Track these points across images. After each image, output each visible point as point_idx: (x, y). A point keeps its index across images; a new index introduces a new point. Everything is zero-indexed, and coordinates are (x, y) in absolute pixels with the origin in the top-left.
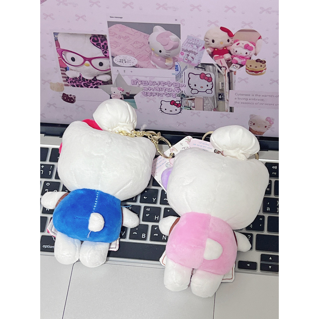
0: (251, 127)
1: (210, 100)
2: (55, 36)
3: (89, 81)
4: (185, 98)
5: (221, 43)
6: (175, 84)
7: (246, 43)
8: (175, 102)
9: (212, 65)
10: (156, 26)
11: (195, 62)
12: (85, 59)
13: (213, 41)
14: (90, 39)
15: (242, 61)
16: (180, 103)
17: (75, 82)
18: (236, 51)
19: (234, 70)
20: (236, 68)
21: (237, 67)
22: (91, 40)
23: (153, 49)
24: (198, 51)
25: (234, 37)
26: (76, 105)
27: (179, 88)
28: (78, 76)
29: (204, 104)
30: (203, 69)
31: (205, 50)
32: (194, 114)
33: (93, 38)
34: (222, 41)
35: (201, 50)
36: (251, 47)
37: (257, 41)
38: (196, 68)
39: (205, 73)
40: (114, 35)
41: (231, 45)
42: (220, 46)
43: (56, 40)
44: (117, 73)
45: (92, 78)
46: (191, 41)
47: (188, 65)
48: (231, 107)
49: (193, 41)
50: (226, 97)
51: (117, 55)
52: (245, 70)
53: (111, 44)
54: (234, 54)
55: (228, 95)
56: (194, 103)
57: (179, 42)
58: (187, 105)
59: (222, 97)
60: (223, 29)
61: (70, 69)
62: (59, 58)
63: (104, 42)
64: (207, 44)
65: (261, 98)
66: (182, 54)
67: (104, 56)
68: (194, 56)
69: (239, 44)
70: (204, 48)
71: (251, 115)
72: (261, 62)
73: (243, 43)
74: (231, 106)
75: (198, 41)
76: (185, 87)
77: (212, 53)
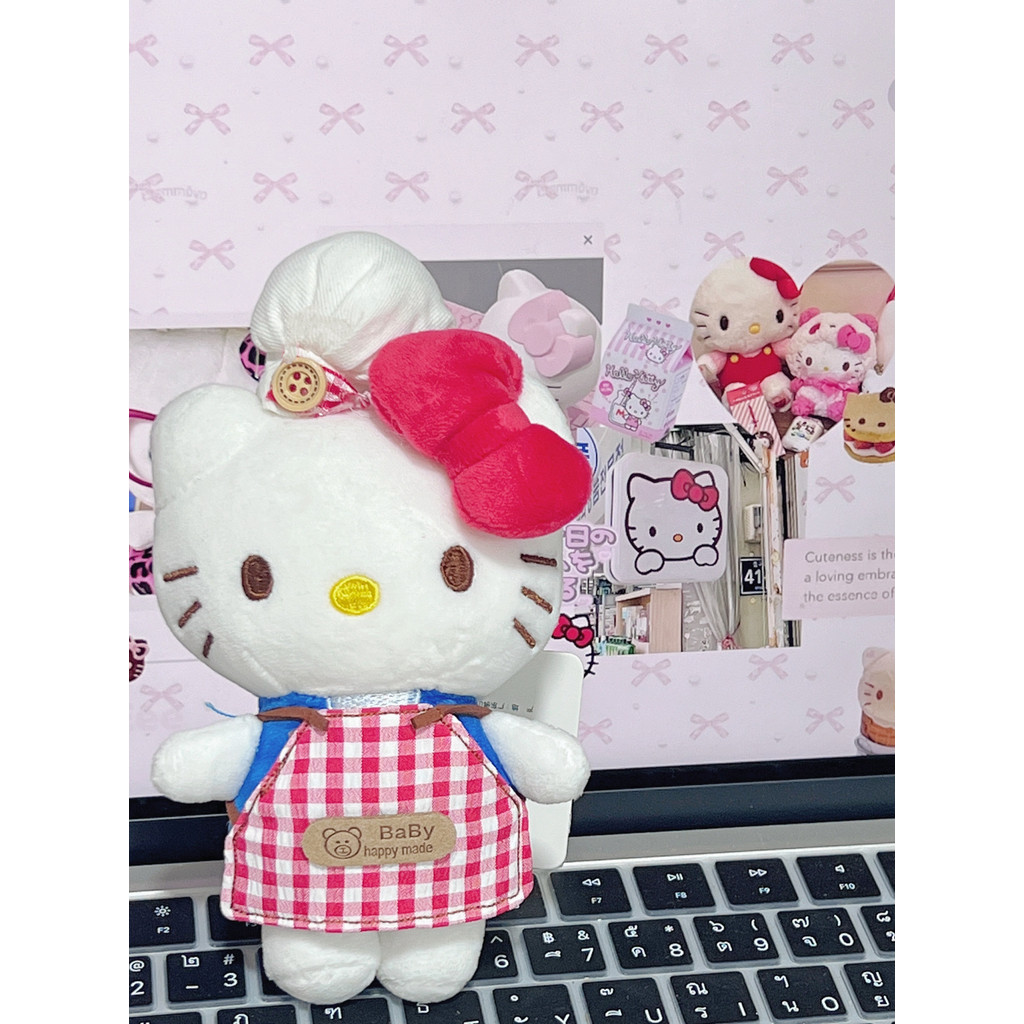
0: (869, 711)
1: (709, 598)
4: (610, 598)
5: (754, 327)
6: (573, 532)
7: (844, 319)
8: (570, 620)
9: (718, 429)
10: (510, 273)
11: (656, 424)
13: (724, 323)
14: (242, 349)
15: (831, 400)
16: (590, 626)
18: (809, 361)
19: (799, 444)
20: (807, 434)
21: (812, 433)
22: (245, 354)
24: (666, 372)
27: (587, 550)
29: (685, 621)
30: (684, 454)
31: (694, 365)
32: (646, 671)
34: (756, 321)
35: (679, 366)
36: (863, 337)
37: (883, 307)
38: (657, 449)
39: (693, 467)
41: (791, 337)
42: (751, 344)
46: (644, 326)
47: (628, 438)
48: (790, 623)
49: (649, 329)
50: (772, 574)
52: (843, 440)
54: (799, 375)
55: (778, 564)
56: (647, 616)
57: (594, 338)
58: (616, 632)
59: (755, 577)
60: (761, 267)
61: (138, 506)
64: (700, 339)
66: (606, 389)
68: (653, 394)
69: (817, 327)
70: (691, 357)
71: (869, 653)
73: (833, 321)
74: (790, 619)
75: (668, 326)
76: (613, 543)
77: (719, 375)
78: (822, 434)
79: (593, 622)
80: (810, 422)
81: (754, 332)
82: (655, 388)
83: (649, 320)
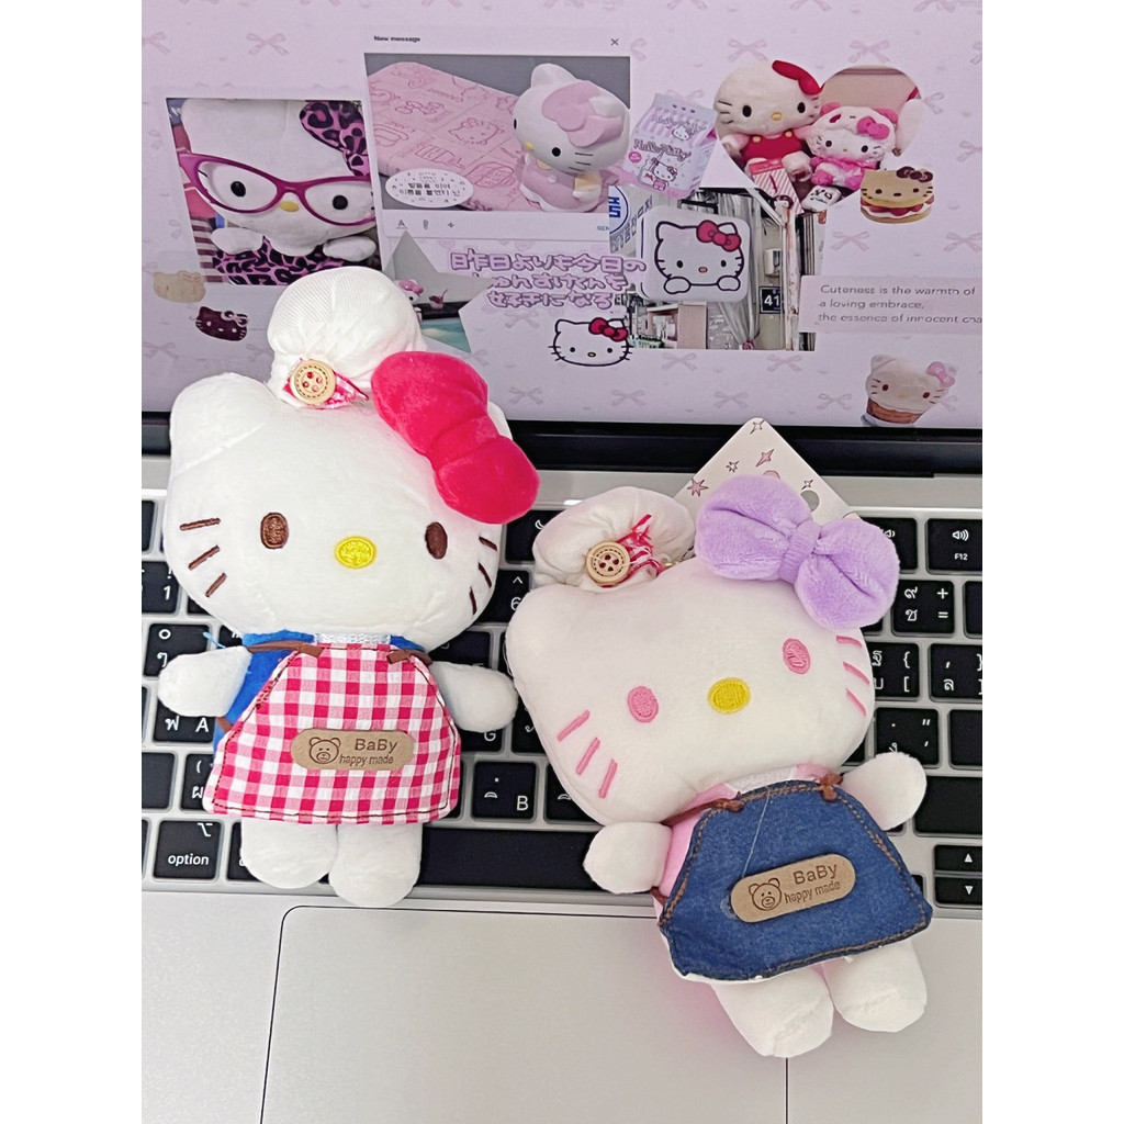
0: (875, 398)
1: (732, 314)
2: (173, 109)
3: (297, 264)
4: (642, 310)
5: (776, 115)
6: (607, 261)
7: (863, 112)
8: (607, 322)
9: (741, 192)
10: (541, 66)
11: (682, 185)
12: (283, 187)
13: (747, 111)
14: (302, 115)
15: (850, 174)
16: (624, 327)
17: (245, 267)
18: (829, 144)
19: (818, 206)
20: (824, 199)
21: (830, 198)
22: (306, 119)
23: (530, 145)
24: (691, 147)
25: (820, 94)
26: (249, 346)
27: (621, 274)
28: (256, 246)
29: (710, 328)
30: (709, 209)
31: (718, 143)
32: (675, 360)
33: (309, 113)
34: (778, 110)
35: (703, 143)
36: (881, 126)
37: (902, 105)
38: (684, 205)
39: (717, 219)
40: (387, 103)
41: (811, 124)
42: (772, 128)
43: (177, 124)
44: (400, 233)
45: (309, 251)
46: (668, 111)
47: (655, 195)
48: (805, 334)
49: (675, 113)
50: (789, 299)
51: (398, 171)
52: (859, 205)
53: (378, 133)
54: (818, 154)
55: (796, 293)
56: (675, 323)
57: (623, 118)
58: (648, 332)
59: (774, 301)
60: (782, 68)
61: (226, 224)
62: (185, 186)
63: (353, 126)
64: (723, 123)
65: (914, 297)
66: (635, 158)
67: (351, 174)
68: (679, 163)
69: (838, 117)
70: (714, 136)
71: (877, 359)
72: (916, 175)
73: (852, 113)
74: (805, 331)
75: (693, 111)
76: (644, 270)
77: (741, 151)
78: (840, 199)
79: (627, 323)
80: (828, 190)
81: (776, 119)
82: (681, 159)
83: (675, 106)
